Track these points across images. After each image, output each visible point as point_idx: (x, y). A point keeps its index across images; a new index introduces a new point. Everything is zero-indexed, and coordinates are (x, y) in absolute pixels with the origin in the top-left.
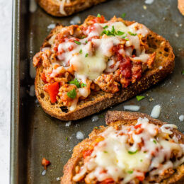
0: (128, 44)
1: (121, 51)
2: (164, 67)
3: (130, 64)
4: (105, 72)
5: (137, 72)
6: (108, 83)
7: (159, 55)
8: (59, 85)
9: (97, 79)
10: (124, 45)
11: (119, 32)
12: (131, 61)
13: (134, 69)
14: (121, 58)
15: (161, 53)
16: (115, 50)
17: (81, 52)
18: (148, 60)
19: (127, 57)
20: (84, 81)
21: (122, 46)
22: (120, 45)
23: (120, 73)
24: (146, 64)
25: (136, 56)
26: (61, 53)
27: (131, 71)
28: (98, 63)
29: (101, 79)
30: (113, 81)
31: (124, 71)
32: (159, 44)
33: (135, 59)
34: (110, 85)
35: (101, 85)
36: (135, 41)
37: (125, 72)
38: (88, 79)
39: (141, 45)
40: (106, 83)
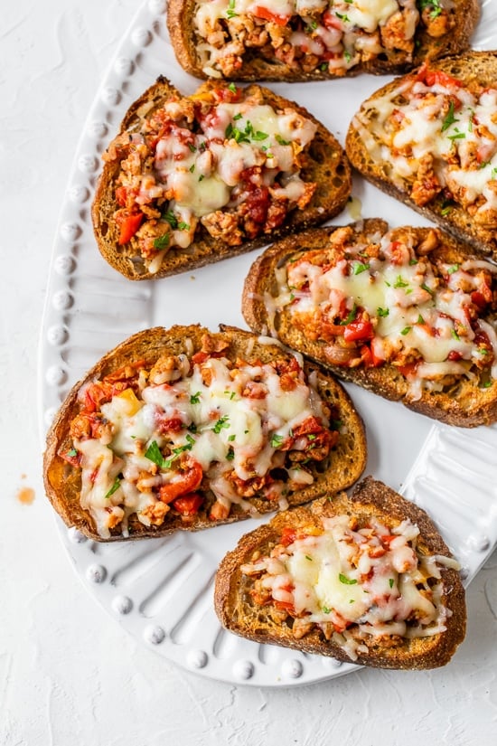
0: (271, 163)
1: (256, 178)
2: (326, 211)
3: (268, 201)
4: (224, 209)
5: (277, 217)
6: (225, 231)
7: (325, 178)
8: (144, 219)
9: (209, 218)
10: (264, 167)
11: (258, 133)
12: (269, 196)
13: (274, 211)
14: (253, 187)
15: (328, 174)
16: (245, 175)
17: (192, 169)
18: (300, 197)
19: (264, 188)
20: (185, 218)
21: (259, 170)
22: (255, 167)
23: (246, 212)
24: (295, 202)
25: (282, 186)
26: (161, 159)
27: (265, 214)
28: (214, 193)
29: (214, 221)
30: (233, 229)
31: (254, 210)
32: (329, 155)
33: (277, 193)
34: (228, 235)
35: (212, 230)
36: (284, 157)
37: (255, 213)
38: (193, 215)
39: (294, 166)
40: (221, 229)
